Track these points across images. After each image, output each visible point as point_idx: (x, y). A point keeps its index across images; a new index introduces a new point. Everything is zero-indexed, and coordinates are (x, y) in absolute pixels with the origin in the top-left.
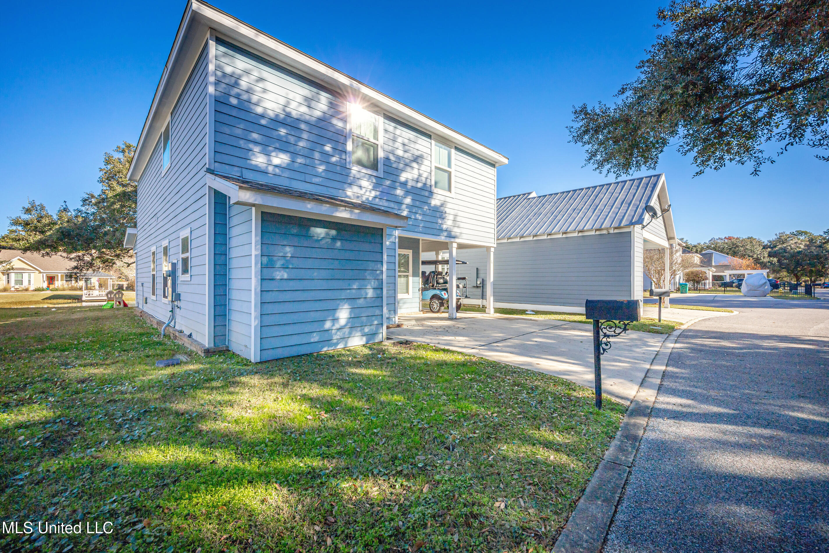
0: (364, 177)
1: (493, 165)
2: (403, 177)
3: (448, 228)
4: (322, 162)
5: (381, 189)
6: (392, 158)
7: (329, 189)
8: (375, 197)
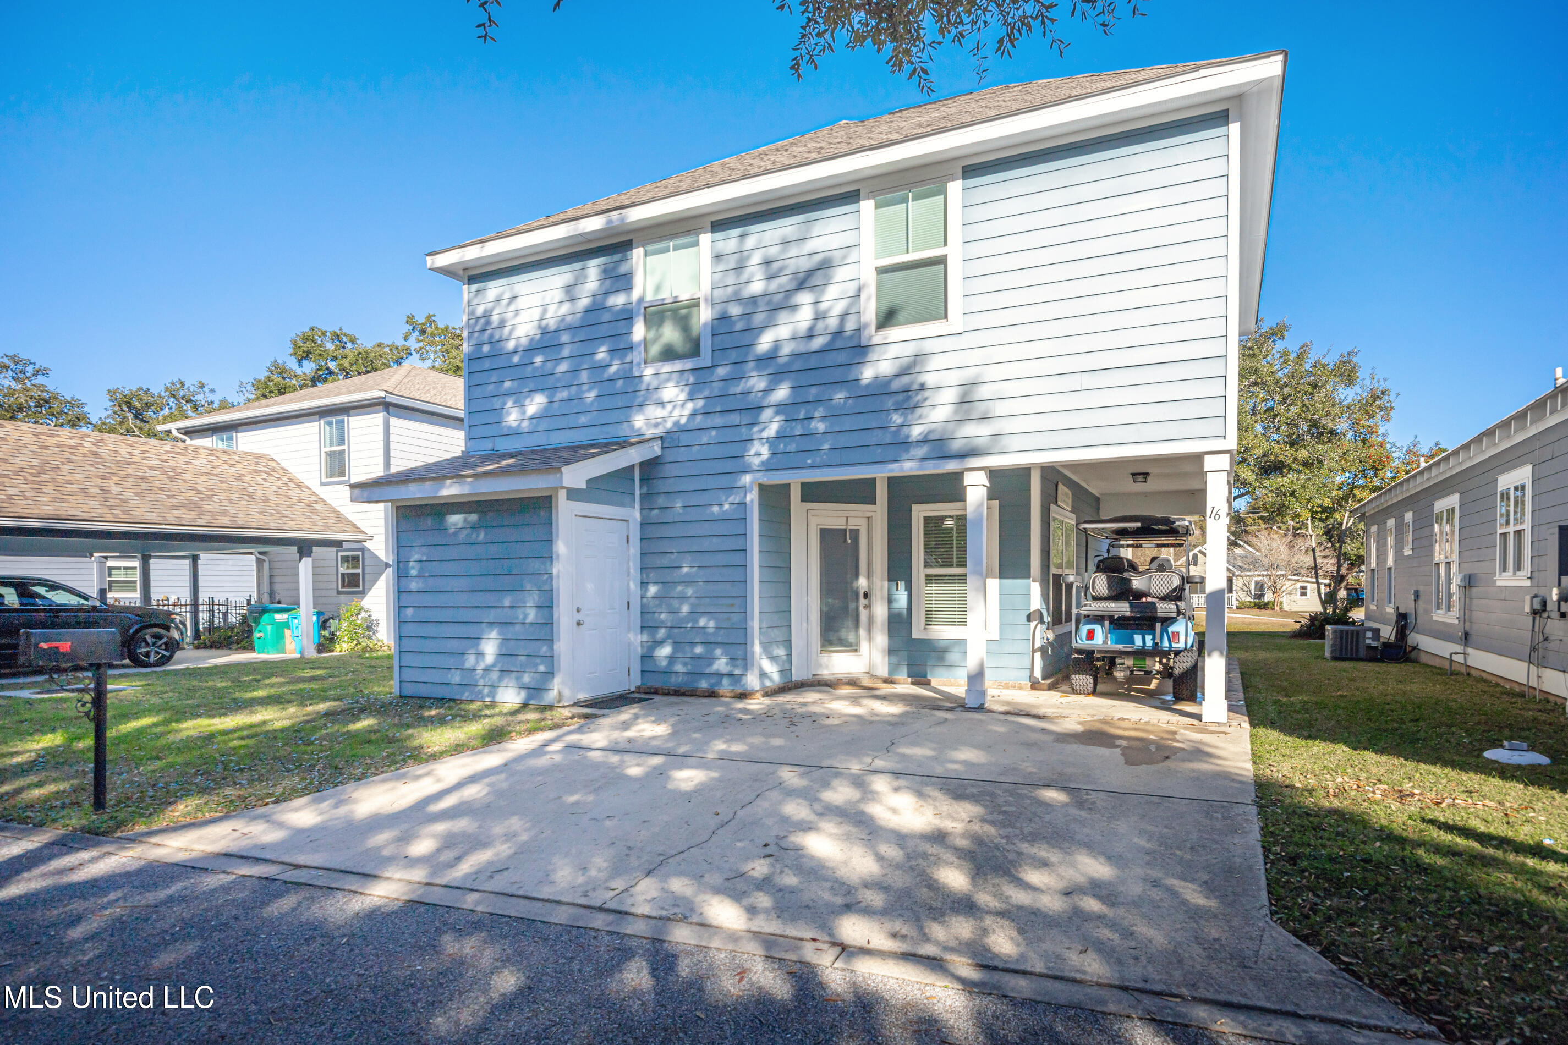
0: (668, 380)
1: (1220, 118)
2: (765, 342)
3: (930, 432)
4: (593, 384)
5: (706, 393)
6: (735, 310)
7: (605, 428)
8: (693, 414)
